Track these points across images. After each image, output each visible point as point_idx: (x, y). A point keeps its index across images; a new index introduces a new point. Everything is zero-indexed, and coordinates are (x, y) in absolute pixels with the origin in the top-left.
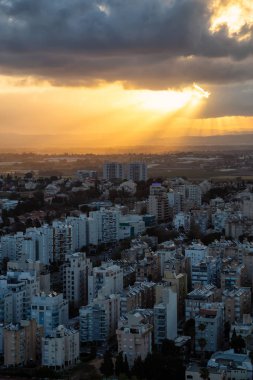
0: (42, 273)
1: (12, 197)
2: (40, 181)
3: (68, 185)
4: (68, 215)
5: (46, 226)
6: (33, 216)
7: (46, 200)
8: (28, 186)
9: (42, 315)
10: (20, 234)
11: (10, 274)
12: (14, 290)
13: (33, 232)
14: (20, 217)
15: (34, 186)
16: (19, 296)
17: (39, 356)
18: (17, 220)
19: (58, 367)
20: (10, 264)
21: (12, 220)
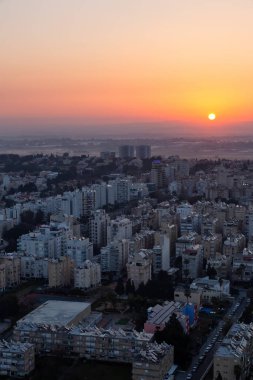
0: (75, 224)
1: (54, 170)
2: (74, 158)
3: (94, 161)
4: (94, 183)
5: (77, 191)
6: (68, 183)
7: (78, 172)
8: (65, 162)
9: (74, 253)
10: (59, 196)
11: (52, 224)
12: (55, 235)
13: (68, 195)
14: (60, 184)
15: (70, 162)
16: (59, 239)
17: (72, 281)
18: (57, 186)
19: (86, 289)
20: (52, 217)
21: (54, 186)
